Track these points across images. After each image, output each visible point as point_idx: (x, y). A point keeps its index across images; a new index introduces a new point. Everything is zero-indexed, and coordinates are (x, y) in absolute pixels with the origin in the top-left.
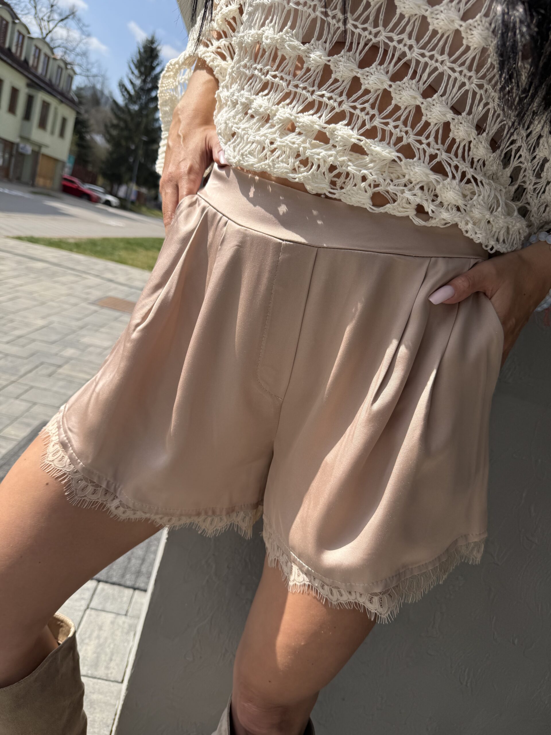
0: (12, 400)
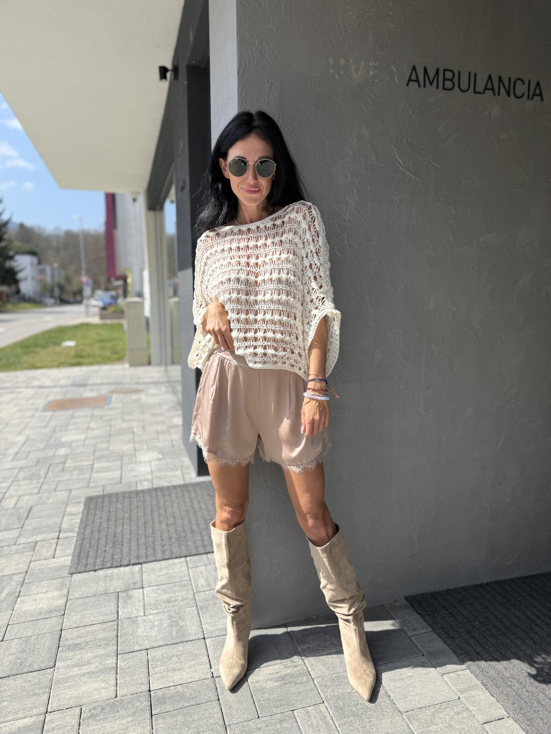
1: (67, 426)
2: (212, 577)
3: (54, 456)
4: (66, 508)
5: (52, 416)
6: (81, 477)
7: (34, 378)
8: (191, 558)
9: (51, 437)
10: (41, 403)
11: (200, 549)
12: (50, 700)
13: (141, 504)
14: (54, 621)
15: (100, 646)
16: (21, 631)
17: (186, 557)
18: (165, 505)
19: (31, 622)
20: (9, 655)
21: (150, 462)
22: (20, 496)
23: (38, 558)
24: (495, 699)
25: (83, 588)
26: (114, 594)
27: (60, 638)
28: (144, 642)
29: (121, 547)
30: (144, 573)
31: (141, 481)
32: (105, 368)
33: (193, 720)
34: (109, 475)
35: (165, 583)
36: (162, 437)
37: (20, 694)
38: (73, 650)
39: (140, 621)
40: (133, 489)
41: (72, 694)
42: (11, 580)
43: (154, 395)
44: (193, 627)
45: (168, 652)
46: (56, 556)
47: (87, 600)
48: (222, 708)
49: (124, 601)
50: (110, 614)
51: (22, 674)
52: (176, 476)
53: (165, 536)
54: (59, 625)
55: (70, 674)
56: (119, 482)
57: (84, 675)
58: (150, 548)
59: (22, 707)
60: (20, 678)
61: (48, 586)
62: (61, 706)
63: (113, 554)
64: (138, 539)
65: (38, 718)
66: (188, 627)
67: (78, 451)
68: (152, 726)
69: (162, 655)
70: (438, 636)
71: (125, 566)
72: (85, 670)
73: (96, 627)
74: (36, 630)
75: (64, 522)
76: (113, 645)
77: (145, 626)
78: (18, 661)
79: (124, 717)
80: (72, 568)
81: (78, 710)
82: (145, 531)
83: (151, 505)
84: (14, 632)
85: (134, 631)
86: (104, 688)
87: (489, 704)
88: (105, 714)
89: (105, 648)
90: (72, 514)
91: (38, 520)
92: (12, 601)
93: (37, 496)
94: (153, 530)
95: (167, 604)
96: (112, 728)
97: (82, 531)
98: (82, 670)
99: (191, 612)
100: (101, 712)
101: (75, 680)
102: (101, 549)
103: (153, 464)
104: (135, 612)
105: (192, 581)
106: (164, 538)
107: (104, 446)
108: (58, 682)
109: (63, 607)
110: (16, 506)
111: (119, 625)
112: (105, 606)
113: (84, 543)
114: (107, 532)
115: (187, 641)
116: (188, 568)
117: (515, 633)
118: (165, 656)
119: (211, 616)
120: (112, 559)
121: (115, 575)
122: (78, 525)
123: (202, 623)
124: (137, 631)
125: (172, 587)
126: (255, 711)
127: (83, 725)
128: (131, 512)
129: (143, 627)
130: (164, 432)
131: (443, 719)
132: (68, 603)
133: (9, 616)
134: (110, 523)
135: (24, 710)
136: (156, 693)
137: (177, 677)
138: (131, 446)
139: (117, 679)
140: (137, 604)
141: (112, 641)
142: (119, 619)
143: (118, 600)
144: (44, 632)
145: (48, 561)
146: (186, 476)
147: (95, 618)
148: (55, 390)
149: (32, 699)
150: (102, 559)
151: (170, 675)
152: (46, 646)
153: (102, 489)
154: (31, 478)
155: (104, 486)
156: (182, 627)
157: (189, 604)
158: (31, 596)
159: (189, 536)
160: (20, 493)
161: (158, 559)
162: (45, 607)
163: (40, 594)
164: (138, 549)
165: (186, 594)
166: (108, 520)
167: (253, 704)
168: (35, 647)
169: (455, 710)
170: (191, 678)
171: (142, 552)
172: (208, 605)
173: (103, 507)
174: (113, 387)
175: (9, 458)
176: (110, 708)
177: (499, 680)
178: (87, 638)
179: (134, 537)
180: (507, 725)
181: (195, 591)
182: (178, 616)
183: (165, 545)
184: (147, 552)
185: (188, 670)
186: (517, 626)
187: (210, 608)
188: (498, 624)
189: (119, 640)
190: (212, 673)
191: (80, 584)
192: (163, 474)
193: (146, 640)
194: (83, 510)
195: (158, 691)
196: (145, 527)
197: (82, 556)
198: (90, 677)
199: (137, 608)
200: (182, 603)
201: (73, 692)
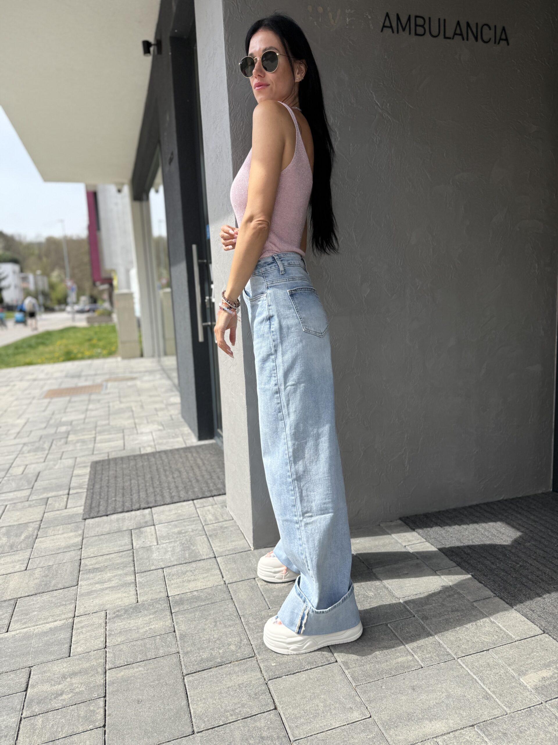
0: (59, 461)
1: (66, 408)
2: (219, 513)
3: (56, 433)
4: (73, 471)
5: (49, 403)
6: (85, 447)
7: (27, 374)
8: (198, 500)
9: (51, 418)
10: (36, 392)
11: (206, 493)
12: (76, 609)
13: (145, 464)
14: (73, 553)
15: (118, 568)
16: (43, 562)
17: (193, 500)
18: (169, 463)
19: (51, 556)
20: (34, 579)
21: (151, 433)
22: (27, 465)
23: (50, 510)
24: (482, 585)
25: (97, 529)
26: (127, 531)
27: (80, 565)
28: (160, 563)
29: (130, 496)
30: (155, 514)
31: (144, 447)
32: (97, 362)
33: (210, 614)
34: (112, 444)
35: (175, 520)
36: (160, 413)
37: (48, 605)
38: (93, 573)
39: (154, 549)
40: (138, 453)
41: (96, 603)
42: (28, 527)
43: (149, 381)
44: (204, 550)
45: (182, 569)
46: (68, 507)
47: (102, 537)
48: (236, 605)
49: (138, 536)
50: (125, 545)
51: (48, 592)
52: (178, 442)
53: (172, 485)
54: (78, 556)
55: (93, 589)
56: (123, 448)
57: (107, 588)
58: (158, 496)
59: (51, 614)
60: (47, 595)
61: (63, 529)
62: (87, 611)
63: (123, 502)
64: (146, 490)
65: (67, 621)
66: (200, 550)
67: (79, 428)
68: (173, 620)
69: (177, 571)
70: (432, 544)
71: (135, 510)
72: (106, 585)
73: (113, 556)
74: (57, 561)
75: (72, 482)
76: (130, 567)
77: (159, 552)
78: (43, 583)
79: (146, 615)
80: (85, 515)
81: (103, 613)
82: (153, 484)
83: (156, 464)
84: (36, 563)
85: (149, 556)
86: (126, 597)
87: (478, 588)
88: (129, 614)
89: (123, 570)
90: (79, 476)
91: (47, 482)
92: (30, 542)
93: (43, 464)
94: (160, 482)
95: (178, 535)
96: (135, 623)
97: (92, 487)
98: (103, 585)
99: (202, 539)
100: (125, 613)
101: (98, 593)
102: (111, 498)
103: (154, 434)
104: (148, 543)
105: (201, 517)
106: (171, 488)
107: (104, 422)
108: (82, 595)
109: (80, 543)
110: (24, 473)
111: (135, 553)
112: (120, 540)
113: (94, 496)
114: (116, 487)
115: (200, 560)
116: (196, 509)
117: (501, 539)
118: (180, 572)
119: (220, 541)
120: (123, 505)
121: (127, 518)
122: (86, 483)
123: (212, 546)
124: (151, 556)
125: (182, 523)
126: (266, 605)
127: (109, 623)
128: (137, 470)
129: (157, 553)
130: (162, 409)
131: (436, 601)
132: (84, 541)
133: (29, 552)
134: (118, 479)
135: (53, 616)
136: (174, 597)
137: (192, 586)
138: (131, 421)
139: (137, 591)
140: (149, 537)
141: (129, 564)
142: (134, 548)
143: (132, 535)
144: (64, 561)
145: (60, 512)
146: (187, 441)
147: (112, 549)
148: (49, 382)
149: (59, 608)
150: (113, 506)
151: (186, 585)
152: (68, 571)
153: (107, 455)
154: (36, 450)
155: (108, 453)
156: (193, 551)
157: (198, 534)
158: (48, 538)
159: (195, 485)
160: (27, 463)
161: (167, 503)
162: (62, 545)
163: (56, 536)
164: (146, 497)
165: (195, 527)
166: (116, 477)
167: (263, 600)
168: (58, 573)
169: (447, 594)
170: (206, 585)
171: (151, 499)
172: (217, 533)
173: (109, 468)
174: (107, 377)
175: (12, 437)
176: (133, 610)
177: (486, 571)
178: (106, 563)
179: (142, 489)
180: (494, 601)
181: (204, 524)
182: (189, 543)
183: (173, 492)
184: (156, 498)
185: (202, 580)
186: (503, 534)
187: (219, 535)
188: (486, 533)
189: (135, 563)
190: (225, 581)
191: (94, 526)
192: (165, 441)
193: (161, 562)
194: (90, 472)
195: (176, 597)
196: (152, 481)
197: (93, 505)
198: (112, 590)
199: (150, 539)
200: (192, 534)
201: (97, 601)
